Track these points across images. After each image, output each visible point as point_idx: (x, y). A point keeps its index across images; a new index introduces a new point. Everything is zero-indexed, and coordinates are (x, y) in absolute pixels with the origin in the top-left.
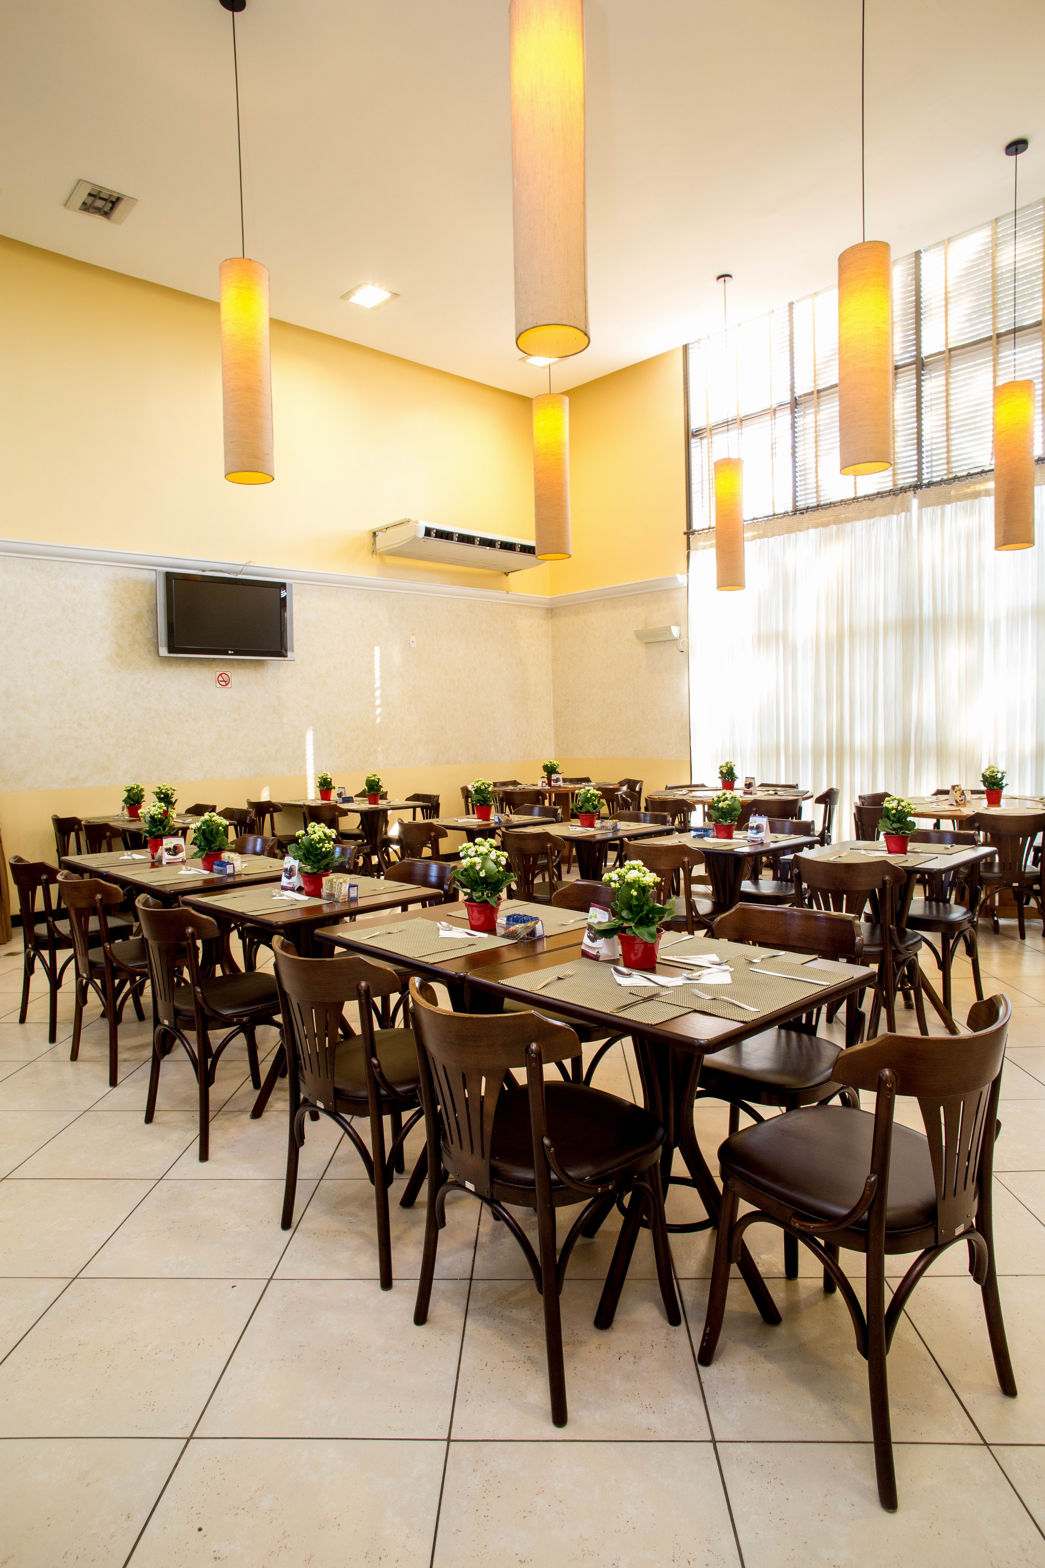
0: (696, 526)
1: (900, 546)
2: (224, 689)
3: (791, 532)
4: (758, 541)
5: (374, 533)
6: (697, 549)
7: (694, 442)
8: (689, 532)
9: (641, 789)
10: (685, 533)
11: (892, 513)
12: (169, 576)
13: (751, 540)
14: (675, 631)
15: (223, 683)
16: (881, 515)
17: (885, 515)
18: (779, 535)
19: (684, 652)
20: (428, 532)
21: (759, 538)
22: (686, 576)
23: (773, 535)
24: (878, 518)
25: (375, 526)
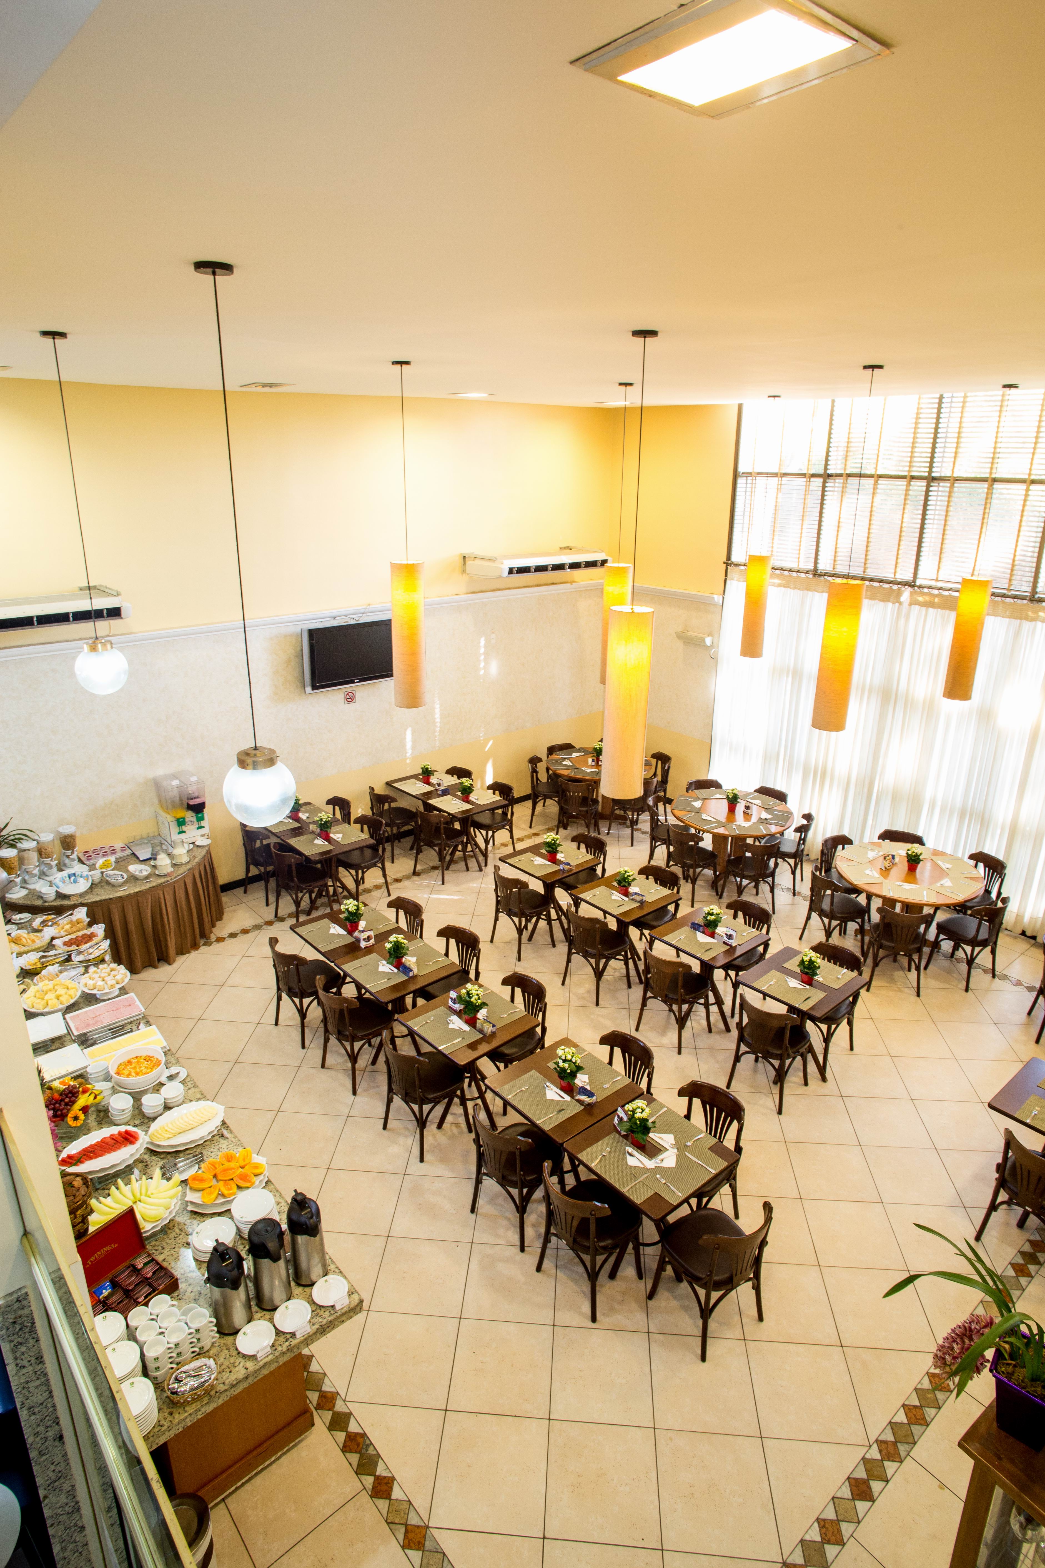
0: (734, 558)
1: (890, 631)
2: (351, 705)
3: (810, 590)
4: (783, 589)
5: (464, 557)
6: (733, 579)
7: (741, 482)
8: (728, 563)
9: (669, 767)
10: (724, 563)
11: (889, 601)
12: (312, 633)
13: (777, 587)
14: (708, 641)
15: (350, 700)
16: (880, 600)
17: (883, 601)
18: (799, 589)
19: (714, 659)
20: (511, 571)
21: (784, 587)
22: (721, 597)
23: (795, 588)
24: (877, 601)
25: (466, 551)
